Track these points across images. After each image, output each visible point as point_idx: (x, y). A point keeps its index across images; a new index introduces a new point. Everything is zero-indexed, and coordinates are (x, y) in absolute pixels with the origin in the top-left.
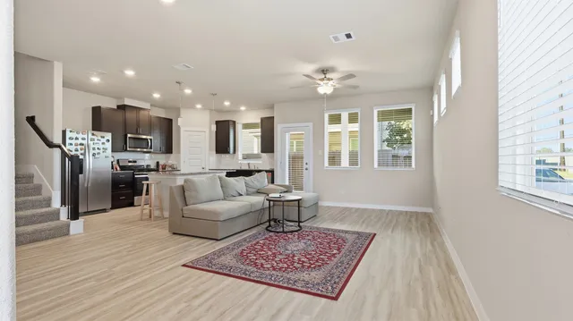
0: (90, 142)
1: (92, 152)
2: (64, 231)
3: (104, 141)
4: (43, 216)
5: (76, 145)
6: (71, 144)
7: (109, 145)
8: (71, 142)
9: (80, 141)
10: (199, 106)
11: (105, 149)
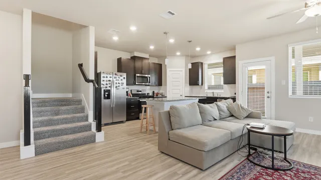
0: (114, 79)
1: (115, 85)
2: (92, 139)
3: (122, 79)
4: (81, 128)
5: (107, 81)
6: (104, 81)
7: (125, 81)
8: (104, 79)
9: (109, 79)
10: (178, 54)
11: (123, 83)
